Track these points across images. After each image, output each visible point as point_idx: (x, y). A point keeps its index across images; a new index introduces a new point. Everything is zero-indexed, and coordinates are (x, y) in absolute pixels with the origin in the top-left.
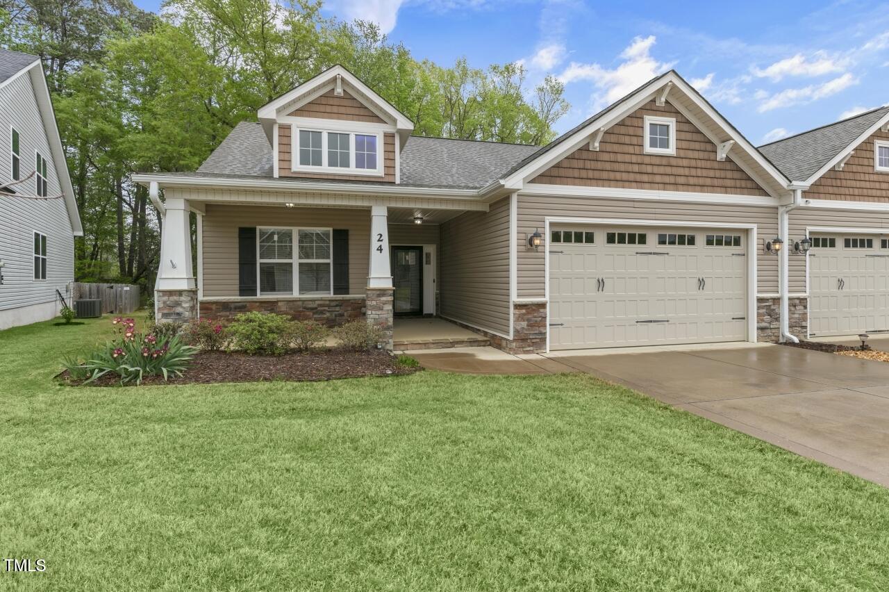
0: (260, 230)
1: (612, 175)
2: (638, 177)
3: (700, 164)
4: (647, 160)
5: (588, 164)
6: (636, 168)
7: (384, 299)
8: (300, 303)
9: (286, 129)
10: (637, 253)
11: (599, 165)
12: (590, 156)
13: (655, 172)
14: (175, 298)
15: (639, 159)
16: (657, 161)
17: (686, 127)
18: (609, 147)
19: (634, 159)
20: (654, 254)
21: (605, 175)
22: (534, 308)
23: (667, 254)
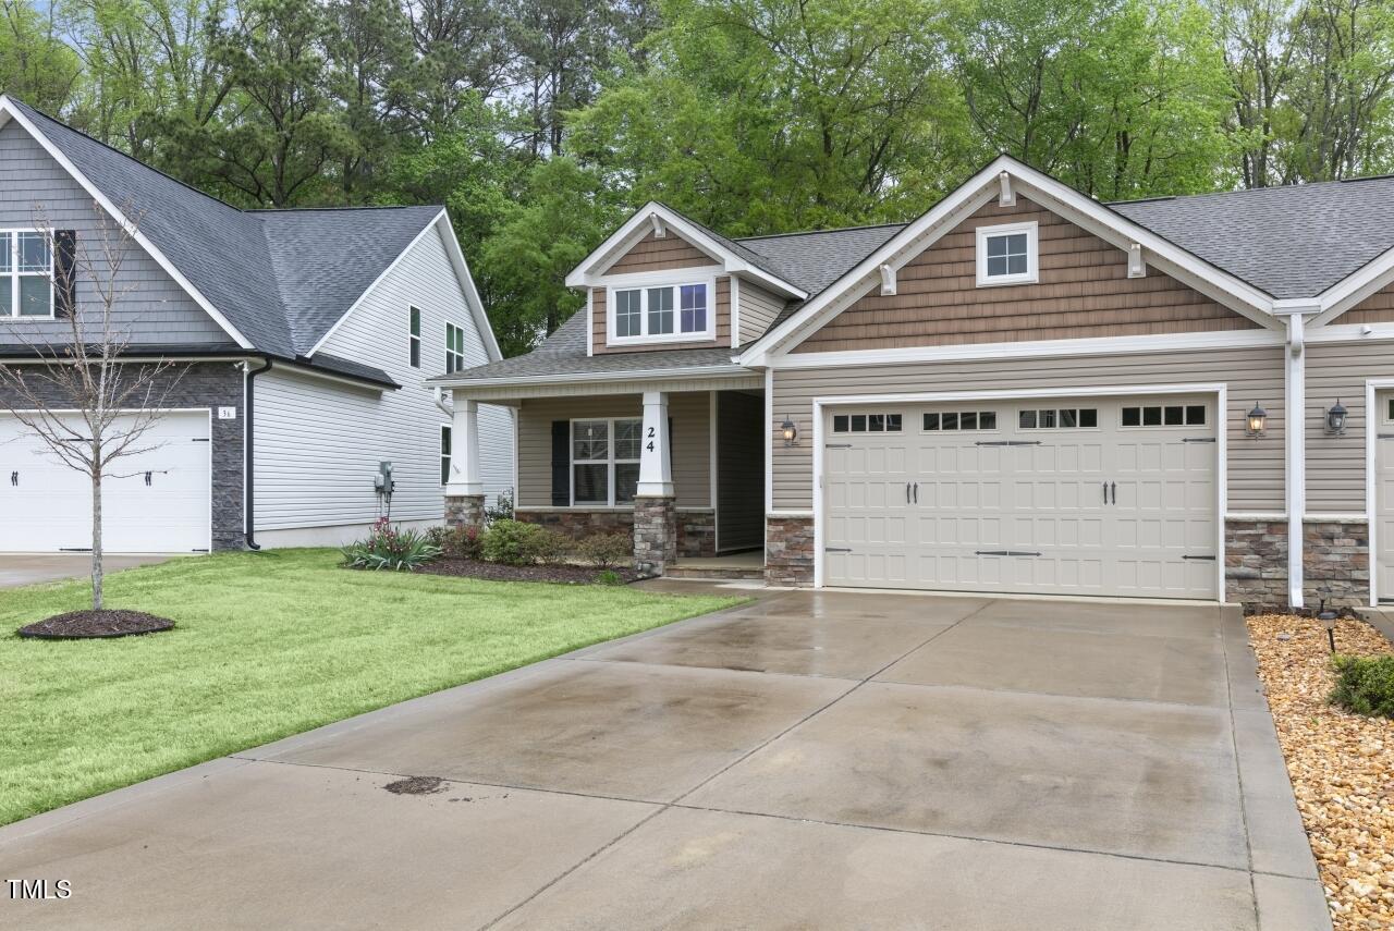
0: (575, 424)
1: (920, 328)
2: (967, 326)
3: (1088, 288)
4: (983, 297)
5: (879, 317)
6: (963, 311)
7: (652, 509)
8: (615, 516)
9: (600, 292)
10: (978, 444)
11: (899, 316)
12: (882, 304)
13: (998, 313)
14: (458, 504)
15: (969, 297)
16: (1005, 295)
17: (1061, 231)
18: (912, 287)
19: (959, 297)
20: (1011, 443)
21: (908, 329)
22: (795, 524)
23: (1038, 443)
